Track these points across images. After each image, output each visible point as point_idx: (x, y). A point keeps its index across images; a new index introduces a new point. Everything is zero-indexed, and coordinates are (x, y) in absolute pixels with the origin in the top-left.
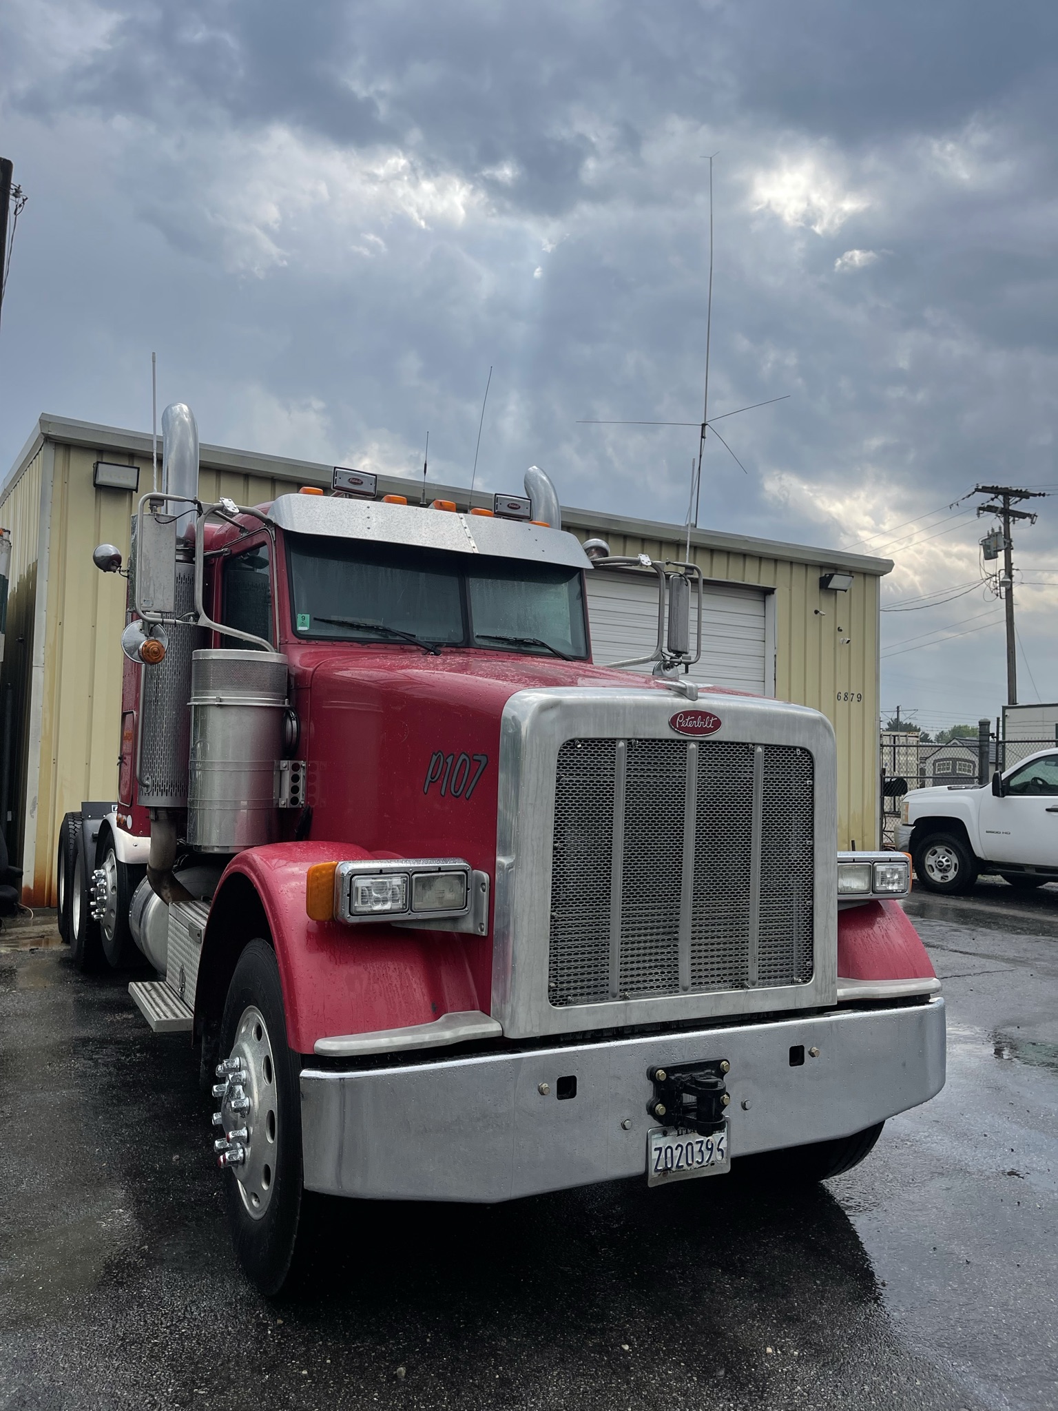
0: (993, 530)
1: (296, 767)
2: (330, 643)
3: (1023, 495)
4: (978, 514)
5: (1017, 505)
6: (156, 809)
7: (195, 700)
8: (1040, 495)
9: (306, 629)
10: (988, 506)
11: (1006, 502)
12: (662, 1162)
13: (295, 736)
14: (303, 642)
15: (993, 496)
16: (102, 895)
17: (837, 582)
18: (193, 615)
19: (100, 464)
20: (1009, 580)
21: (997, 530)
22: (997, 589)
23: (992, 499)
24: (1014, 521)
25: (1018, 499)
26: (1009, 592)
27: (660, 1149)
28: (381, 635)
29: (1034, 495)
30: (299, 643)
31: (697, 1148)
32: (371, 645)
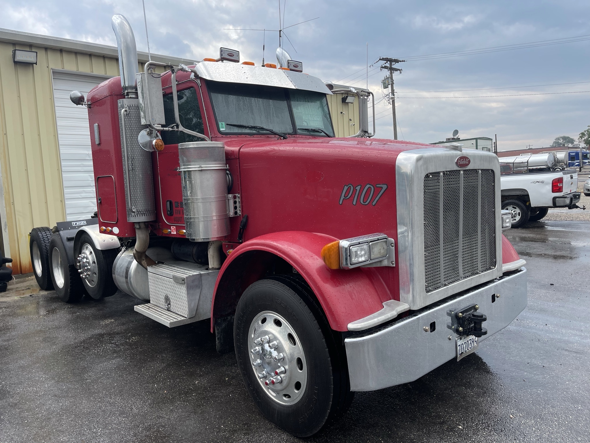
0: (386, 76)
1: (235, 197)
2: (236, 136)
3: (397, 61)
4: (381, 69)
5: (395, 66)
6: (139, 223)
7: (183, 168)
8: (403, 61)
9: (224, 129)
10: (385, 66)
11: (391, 64)
12: (461, 351)
13: (231, 182)
14: (224, 136)
15: (386, 62)
16: (87, 266)
17: (349, 99)
18: (175, 125)
19: (16, 51)
20: (393, 97)
21: (388, 76)
22: (388, 100)
23: (385, 63)
24: (394, 72)
25: (395, 63)
26: (393, 102)
27: (460, 345)
28: (256, 131)
29: (401, 61)
30: (222, 137)
31: (469, 342)
32: (255, 136)
